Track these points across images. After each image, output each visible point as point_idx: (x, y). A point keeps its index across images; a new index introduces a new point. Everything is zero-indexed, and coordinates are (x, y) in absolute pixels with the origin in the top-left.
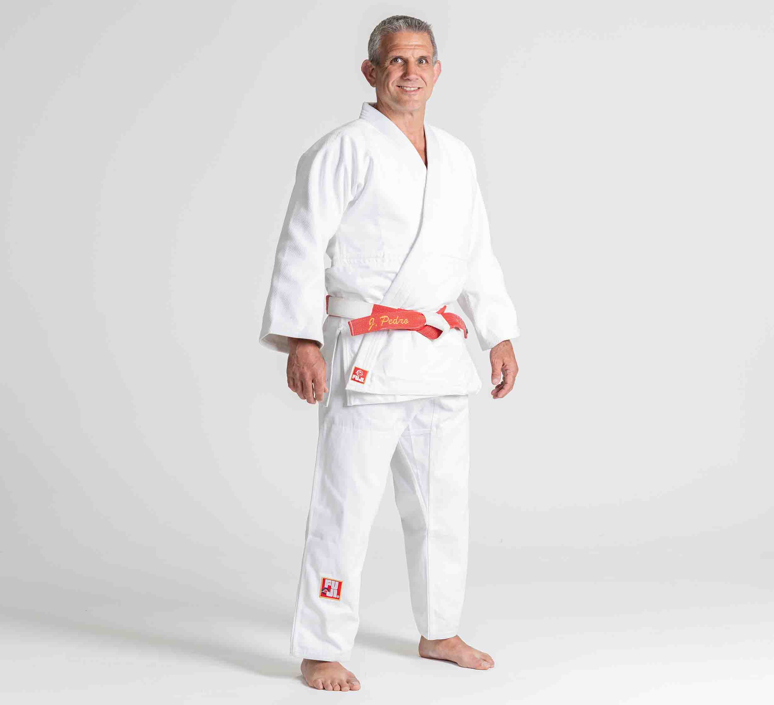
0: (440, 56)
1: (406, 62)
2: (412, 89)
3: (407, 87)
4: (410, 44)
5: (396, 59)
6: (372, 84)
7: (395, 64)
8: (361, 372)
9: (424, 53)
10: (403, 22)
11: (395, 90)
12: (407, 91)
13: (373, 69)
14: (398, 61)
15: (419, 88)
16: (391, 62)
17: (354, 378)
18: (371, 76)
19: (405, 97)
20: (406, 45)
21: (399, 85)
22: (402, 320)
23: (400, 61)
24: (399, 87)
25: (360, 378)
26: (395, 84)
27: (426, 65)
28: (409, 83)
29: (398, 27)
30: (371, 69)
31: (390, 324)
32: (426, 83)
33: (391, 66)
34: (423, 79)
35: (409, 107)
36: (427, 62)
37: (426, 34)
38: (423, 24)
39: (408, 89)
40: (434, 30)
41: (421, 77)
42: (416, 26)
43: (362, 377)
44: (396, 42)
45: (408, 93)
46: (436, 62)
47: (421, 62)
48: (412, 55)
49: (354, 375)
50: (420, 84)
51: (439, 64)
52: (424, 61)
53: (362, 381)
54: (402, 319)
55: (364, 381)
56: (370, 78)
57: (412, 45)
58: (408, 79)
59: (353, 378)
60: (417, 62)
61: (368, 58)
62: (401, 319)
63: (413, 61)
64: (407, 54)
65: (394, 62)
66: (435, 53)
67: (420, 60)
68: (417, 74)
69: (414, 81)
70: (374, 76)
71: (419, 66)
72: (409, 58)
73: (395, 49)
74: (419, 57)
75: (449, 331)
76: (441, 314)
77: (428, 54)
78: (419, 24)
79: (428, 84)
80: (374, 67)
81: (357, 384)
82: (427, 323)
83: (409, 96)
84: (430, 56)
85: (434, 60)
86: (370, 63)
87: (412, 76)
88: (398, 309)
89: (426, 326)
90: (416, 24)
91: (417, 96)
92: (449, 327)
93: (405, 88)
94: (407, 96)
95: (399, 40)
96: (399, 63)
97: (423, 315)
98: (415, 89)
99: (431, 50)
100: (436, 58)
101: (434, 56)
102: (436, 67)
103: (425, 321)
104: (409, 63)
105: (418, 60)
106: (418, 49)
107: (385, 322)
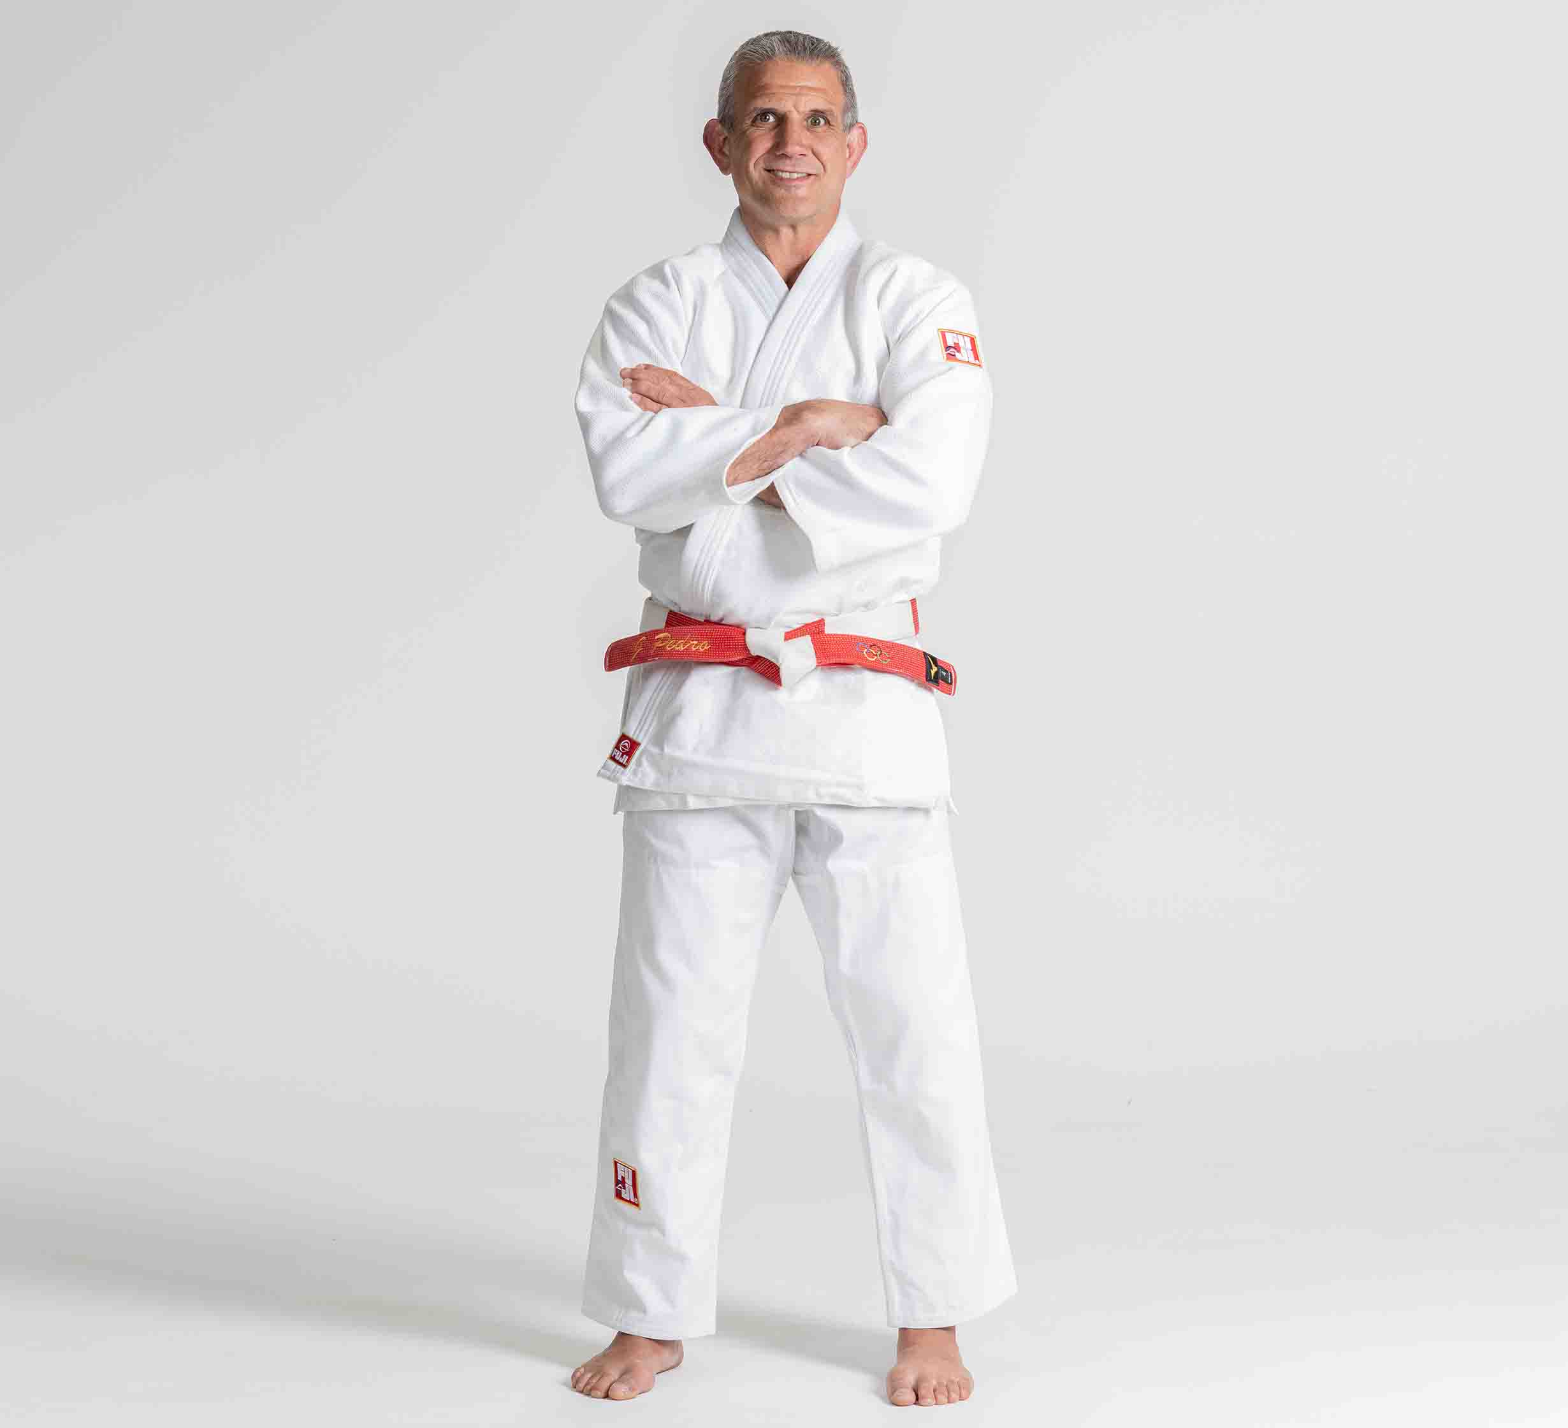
1: (782, 120)
2: (795, 176)
3: (783, 171)
4: (792, 84)
5: (764, 114)
6: (724, 169)
7: (761, 125)
8: (627, 744)
9: (819, 104)
11: (760, 176)
12: (782, 179)
13: (725, 139)
14: (769, 119)
15: (810, 175)
16: (754, 121)
17: (615, 756)
18: (721, 151)
19: (780, 192)
20: (782, 87)
21: (769, 168)
22: (696, 642)
23: (772, 119)
24: (769, 171)
25: (622, 756)
26: (761, 165)
27: (825, 128)
28: (788, 162)
29: (768, 49)
30: (721, 138)
31: (669, 649)
32: (824, 167)
33: (753, 129)
34: (816, 157)
35: (788, 212)
36: (828, 122)
37: (827, 65)
38: (821, 45)
39: (786, 175)
40: (846, 57)
41: (814, 153)
42: (805, 49)
43: (627, 754)
44: (766, 79)
45: (786, 183)
46: (852, 126)
47: (816, 121)
48: (796, 108)
49: (615, 750)
50: (810, 165)
51: (861, 130)
52: (822, 121)
53: (624, 763)
54: (696, 640)
55: (627, 761)
56: (719, 156)
57: (795, 87)
58: (783, 154)
59: (612, 756)
60: (807, 122)
61: (716, 117)
62: (693, 641)
63: (796, 118)
64: (785, 105)
65: (761, 119)
66: (850, 106)
67: (816, 117)
68: (802, 146)
69: (797, 159)
70: (727, 152)
71: (808, 130)
72: (788, 113)
73: (761, 95)
74: (812, 111)
75: (813, 670)
76: (812, 635)
77: (833, 108)
78: (813, 44)
79: (828, 167)
80: (726, 134)
81: (616, 767)
82: (754, 652)
83: (788, 189)
84: (837, 112)
85: (849, 121)
86: (719, 127)
87: (792, 149)
88: (705, 621)
89: (758, 657)
90: (806, 44)
91: (803, 190)
92: (812, 661)
93: (780, 174)
94: (783, 191)
95: (769, 75)
96: (769, 124)
97: (744, 634)
98: (800, 175)
99: (841, 99)
100: (854, 118)
101: (850, 114)
102: (854, 136)
103: (746, 649)
104: (788, 122)
105: (809, 118)
106: (807, 95)
107: (661, 645)
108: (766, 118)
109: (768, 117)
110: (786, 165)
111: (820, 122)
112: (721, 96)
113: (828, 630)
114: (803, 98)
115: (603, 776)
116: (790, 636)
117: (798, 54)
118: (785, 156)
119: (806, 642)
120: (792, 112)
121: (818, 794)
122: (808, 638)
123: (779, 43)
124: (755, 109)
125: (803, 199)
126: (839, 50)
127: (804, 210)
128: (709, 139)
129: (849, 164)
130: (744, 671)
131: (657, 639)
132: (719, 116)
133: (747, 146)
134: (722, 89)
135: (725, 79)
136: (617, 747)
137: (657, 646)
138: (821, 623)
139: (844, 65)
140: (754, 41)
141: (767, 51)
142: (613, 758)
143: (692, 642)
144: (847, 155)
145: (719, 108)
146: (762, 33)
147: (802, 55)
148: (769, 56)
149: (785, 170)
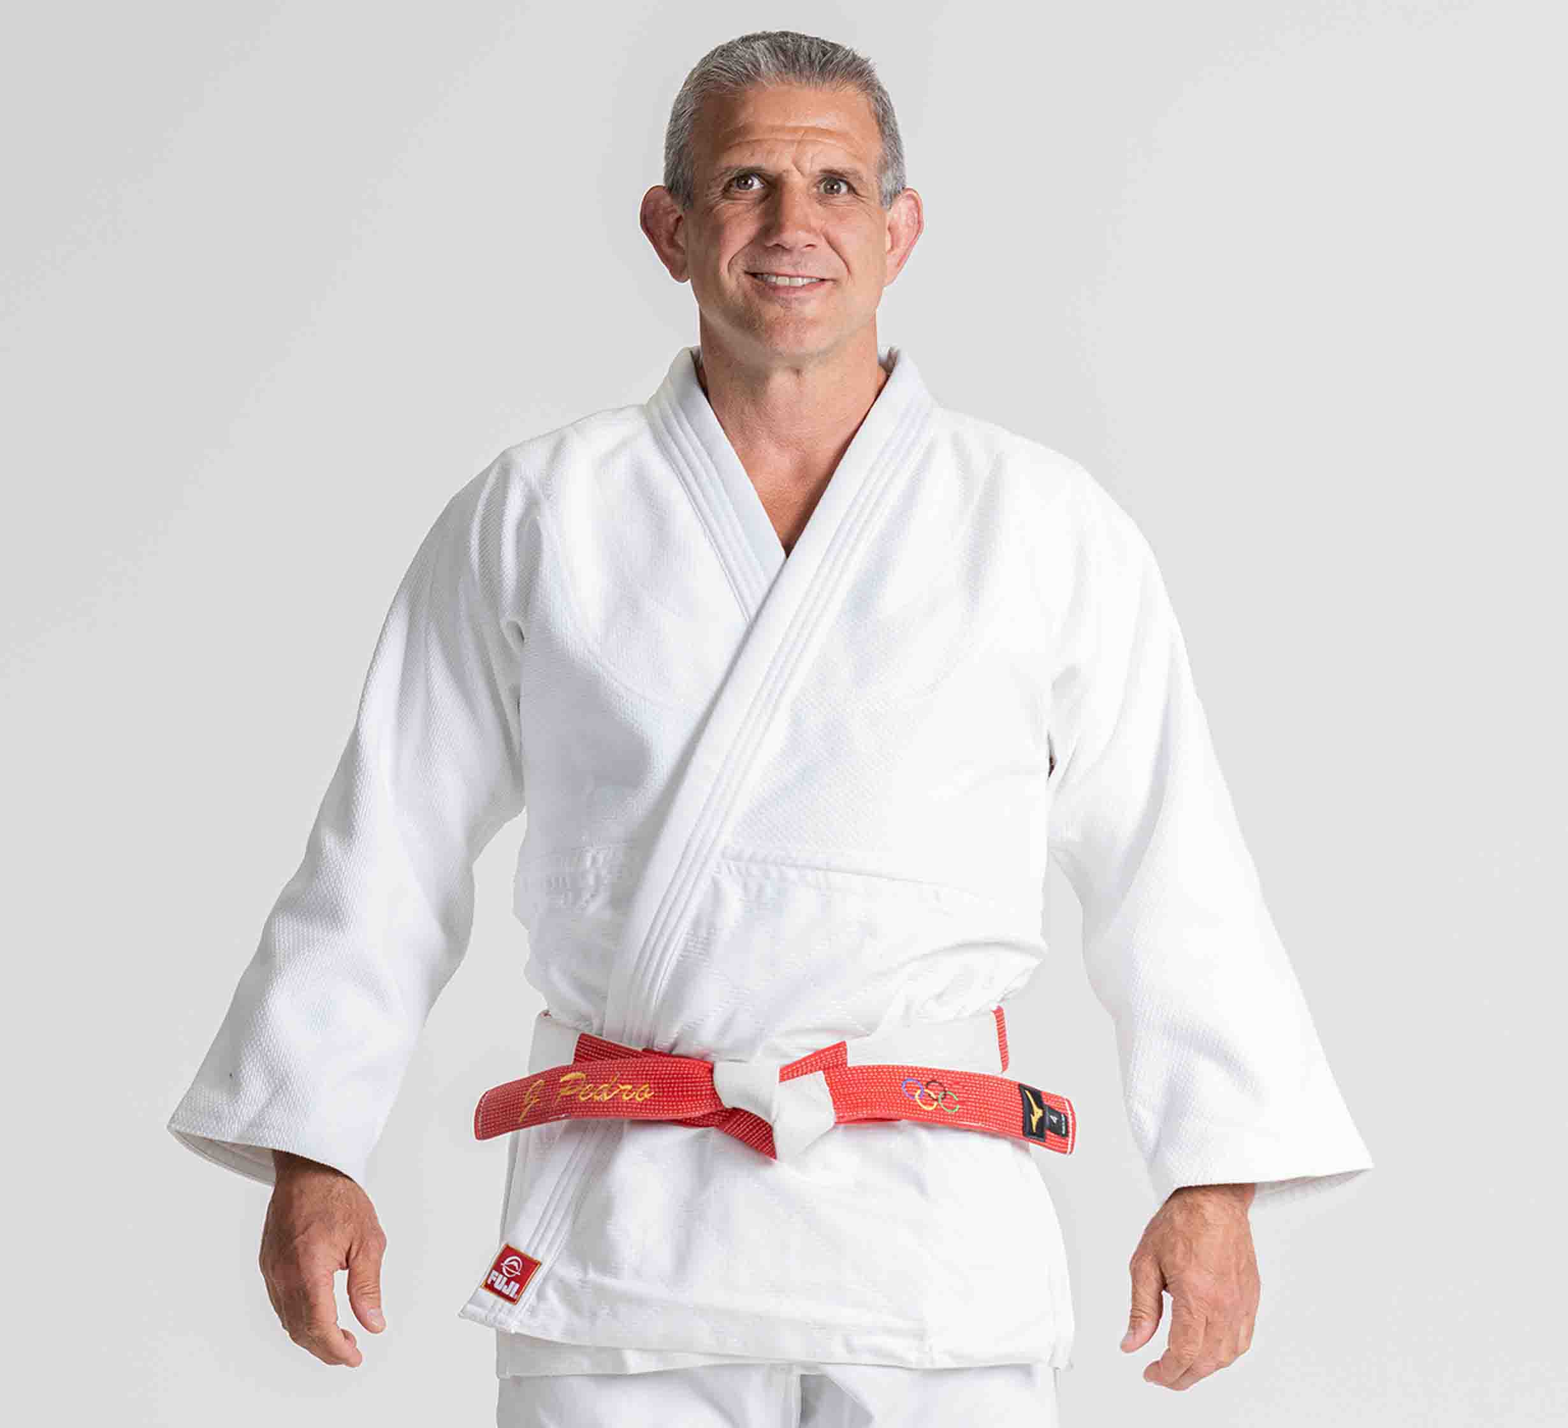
0: (914, 174)
1: (774, 186)
2: (800, 282)
3: (777, 275)
4: (792, 124)
5: (743, 178)
6: (678, 272)
7: (738, 195)
8: (515, 1264)
9: (836, 158)
10: (767, 49)
11: (739, 285)
12: (776, 288)
13: (679, 219)
14: (752, 185)
15: (823, 280)
16: (726, 190)
17: (493, 1282)
18: (672, 243)
19: (772, 311)
20: (773, 129)
21: (754, 271)
22: (629, 1087)
23: (756, 184)
24: (754, 275)
25: (508, 1283)
26: (741, 265)
27: (849, 198)
28: (786, 258)
29: (749, 66)
30: (672, 219)
31: (583, 1099)
32: (847, 266)
33: (725, 203)
34: (834, 249)
35: (785, 343)
36: (851, 189)
37: (851, 91)
38: (840, 55)
39: (782, 281)
40: (883, 75)
41: (830, 243)
42: (812, 63)
43: (516, 1279)
44: (745, 116)
45: (783, 295)
46: (895, 194)
47: (832, 187)
48: (798, 166)
49: (495, 1273)
50: (822, 263)
51: (912, 202)
52: (844, 188)
53: (511, 1295)
54: (630, 1084)
55: (518, 1292)
56: (669, 251)
57: (795, 130)
58: (777, 245)
59: (489, 1282)
60: (818, 188)
61: (661, 182)
62: (623, 1084)
63: (798, 183)
64: (780, 161)
65: (738, 186)
66: (892, 158)
67: (832, 180)
68: (809, 229)
69: (802, 254)
70: (680, 243)
71: (820, 202)
72: (785, 174)
73: (739, 144)
74: (825, 171)
75: (831, 1130)
76: (825, 1070)
77: (859, 166)
78: (824, 55)
79: (855, 266)
80: (680, 212)
81: (496, 1301)
82: (728, 1102)
83: (787, 306)
84: (866, 173)
85: (889, 186)
86: (668, 199)
87: (793, 236)
88: (644, 1050)
89: (735, 1111)
90: (813, 55)
91: (812, 306)
92: (828, 1115)
93: (774, 279)
94: (778, 308)
95: (751, 110)
96: (752, 193)
97: (711, 1071)
98: (806, 281)
99: (876, 149)
100: (899, 179)
101: (889, 173)
102: (901, 210)
103: (714, 1095)
104: (785, 190)
105: (820, 182)
106: (814, 142)
107: (569, 1093)
108: (746, 183)
109: (750, 182)
110: (783, 264)
111: (840, 187)
112: (669, 147)
113: (853, 1061)
114: (810, 151)
115: (473, 1317)
116: (789, 1072)
117: (800, 71)
118: (780, 248)
119: (816, 1084)
120: (792, 171)
121: (849, 1347)
122: (820, 1075)
123: (767, 52)
124: (728, 168)
125: (814, 322)
126: (870, 62)
127: (814, 340)
128: (650, 220)
129: (891, 261)
130: (714, 1136)
131: (565, 1082)
132: (666, 180)
133: (716, 233)
134: (671, 134)
135: (676, 117)
136: (497, 1267)
137: (562, 1094)
138: (840, 1049)
139: (879, 88)
140: (725, 51)
141: (746, 68)
142: (490, 1287)
143: (622, 1087)
144: (888, 246)
145: (667, 165)
146: (736, 36)
147: (806, 73)
148: (750, 75)
149: (781, 272)
